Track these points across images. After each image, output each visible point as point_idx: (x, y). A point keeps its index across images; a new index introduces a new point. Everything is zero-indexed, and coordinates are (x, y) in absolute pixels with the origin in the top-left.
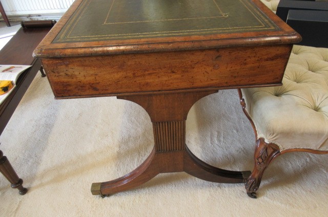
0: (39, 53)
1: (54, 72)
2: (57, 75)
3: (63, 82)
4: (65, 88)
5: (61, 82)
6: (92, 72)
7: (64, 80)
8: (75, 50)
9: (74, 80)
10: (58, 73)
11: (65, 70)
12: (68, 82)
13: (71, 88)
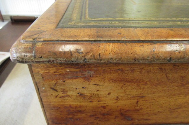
0: (26, 50)
1: (56, 90)
2: (61, 94)
3: (70, 106)
4: (71, 116)
5: (65, 107)
6: (135, 93)
7: (71, 103)
8: (124, 48)
9: (95, 103)
10: (64, 91)
11: (80, 86)
12: (80, 107)
13: (83, 115)
